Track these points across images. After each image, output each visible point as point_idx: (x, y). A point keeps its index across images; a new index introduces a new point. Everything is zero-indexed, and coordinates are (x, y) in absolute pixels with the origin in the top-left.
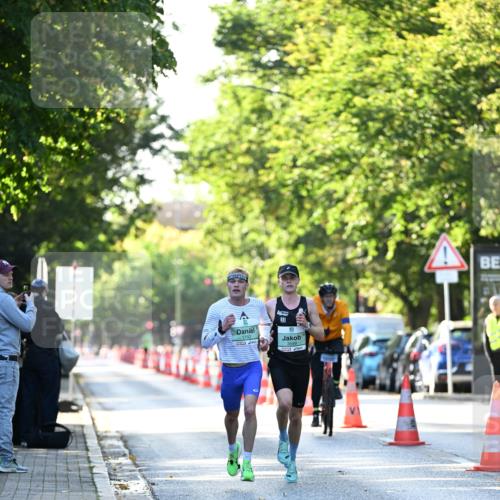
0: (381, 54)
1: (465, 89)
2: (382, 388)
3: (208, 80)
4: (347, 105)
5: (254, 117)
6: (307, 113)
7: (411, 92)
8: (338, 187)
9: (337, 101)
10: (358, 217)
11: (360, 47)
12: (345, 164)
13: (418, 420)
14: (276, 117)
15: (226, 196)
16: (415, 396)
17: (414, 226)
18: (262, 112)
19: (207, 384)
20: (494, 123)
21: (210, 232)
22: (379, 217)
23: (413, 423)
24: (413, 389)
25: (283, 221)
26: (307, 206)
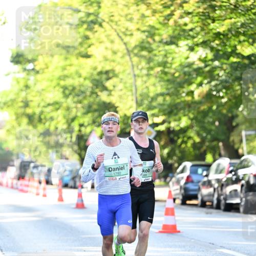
0: (71, 65)
1: (101, 78)
2: (71, 187)
3: (6, 75)
4: (58, 84)
5: (24, 89)
6: (43, 87)
7: (82, 80)
8: (54, 114)
9: (54, 83)
10: (62, 125)
11: (63, 63)
12: (57, 106)
13: (83, 199)
14: (32, 88)
15: (14, 117)
16: (83, 190)
17: (83, 129)
18: (27, 87)
19: (7, 186)
20: (111, 91)
21: (8, 131)
22: (69, 125)
23: (82, 201)
24: (82, 187)
25: (35, 127)
26: (44, 121)
